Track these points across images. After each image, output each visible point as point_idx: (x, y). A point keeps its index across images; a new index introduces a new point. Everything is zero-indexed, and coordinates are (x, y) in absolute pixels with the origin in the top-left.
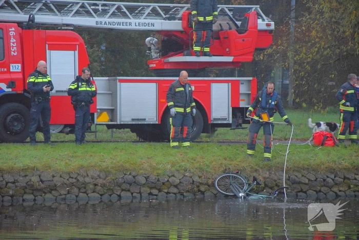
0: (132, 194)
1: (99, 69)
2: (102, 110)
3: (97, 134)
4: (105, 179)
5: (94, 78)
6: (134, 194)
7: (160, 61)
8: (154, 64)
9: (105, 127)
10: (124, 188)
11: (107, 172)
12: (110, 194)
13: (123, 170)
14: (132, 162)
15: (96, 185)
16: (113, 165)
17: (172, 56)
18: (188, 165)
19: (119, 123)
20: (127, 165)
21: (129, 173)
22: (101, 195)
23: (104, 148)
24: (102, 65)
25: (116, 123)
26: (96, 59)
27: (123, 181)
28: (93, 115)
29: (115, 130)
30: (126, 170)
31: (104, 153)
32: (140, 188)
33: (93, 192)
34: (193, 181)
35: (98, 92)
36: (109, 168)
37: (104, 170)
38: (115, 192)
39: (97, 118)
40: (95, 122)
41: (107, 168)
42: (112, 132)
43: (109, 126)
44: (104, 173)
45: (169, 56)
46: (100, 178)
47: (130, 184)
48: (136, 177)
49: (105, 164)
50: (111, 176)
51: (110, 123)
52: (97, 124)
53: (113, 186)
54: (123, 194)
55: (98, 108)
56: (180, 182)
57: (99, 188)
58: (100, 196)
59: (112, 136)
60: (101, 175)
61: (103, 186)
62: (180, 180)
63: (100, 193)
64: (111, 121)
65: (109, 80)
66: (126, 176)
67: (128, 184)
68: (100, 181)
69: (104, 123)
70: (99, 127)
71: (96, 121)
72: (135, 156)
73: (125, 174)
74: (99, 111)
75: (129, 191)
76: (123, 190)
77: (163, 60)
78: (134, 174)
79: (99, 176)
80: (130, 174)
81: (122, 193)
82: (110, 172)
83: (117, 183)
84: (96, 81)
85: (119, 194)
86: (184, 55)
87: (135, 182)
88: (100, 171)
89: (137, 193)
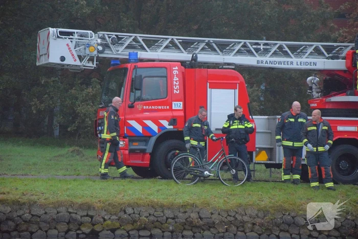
0: (291, 235)
1: (258, 109)
2: (261, 149)
3: (256, 173)
4: (263, 219)
5: (254, 117)
6: (293, 236)
7: (321, 101)
8: (316, 103)
9: (264, 167)
10: (282, 229)
11: (266, 212)
12: (268, 234)
13: (282, 210)
14: (291, 203)
15: (254, 224)
16: (272, 205)
17: (335, 95)
18: (351, 208)
19: (277, 162)
20: (286, 206)
21: (287, 213)
22: (260, 235)
23: (262, 187)
24: (261, 105)
25: (275, 162)
26: (256, 98)
27: (282, 222)
28: (251, 154)
29: (273, 169)
30: (285, 210)
31: (262, 192)
32: (299, 229)
33: (252, 231)
34: (356, 225)
35: (257, 130)
36: (268, 207)
37: (262, 210)
38: (274, 233)
39: (256, 156)
40: (254, 161)
41: (265, 207)
42: (271, 171)
43: (268, 166)
44: (262, 212)
45: (332, 96)
46: (258, 217)
47: (289, 225)
48: (295, 218)
49: (263, 203)
50: (270, 215)
51: (269, 162)
52: (255, 163)
53: (272, 226)
54: (282, 235)
55: (257, 146)
56: (342, 225)
57: (257, 227)
58: (258, 236)
59: (271, 176)
60: (259, 215)
61: (261, 225)
62: (341, 222)
63: (259, 233)
64: (270, 160)
65: (268, 119)
66: (285, 216)
67: (287, 224)
68: (258, 221)
69: (262, 162)
70: (257, 167)
71: (255, 159)
72: (294, 196)
73: (284, 215)
74: (258, 149)
75: (288, 231)
76: (281, 231)
77: (324, 99)
78: (293, 214)
79: (257, 215)
80: (289, 215)
81: (281, 233)
82: (268, 212)
83: (276, 223)
84: (255, 120)
85: (277, 234)
86: (347, 95)
87: (294, 223)
88: (259, 210)
89: (296, 234)
